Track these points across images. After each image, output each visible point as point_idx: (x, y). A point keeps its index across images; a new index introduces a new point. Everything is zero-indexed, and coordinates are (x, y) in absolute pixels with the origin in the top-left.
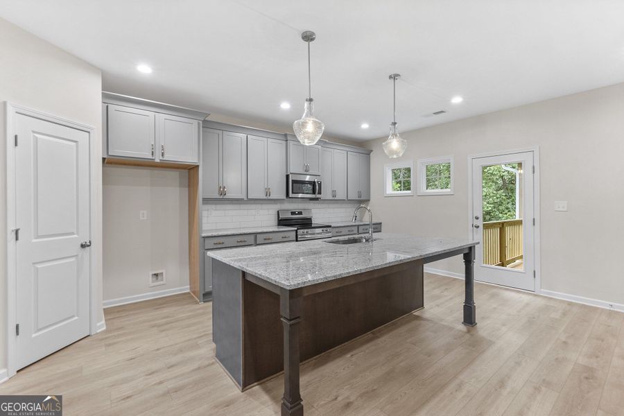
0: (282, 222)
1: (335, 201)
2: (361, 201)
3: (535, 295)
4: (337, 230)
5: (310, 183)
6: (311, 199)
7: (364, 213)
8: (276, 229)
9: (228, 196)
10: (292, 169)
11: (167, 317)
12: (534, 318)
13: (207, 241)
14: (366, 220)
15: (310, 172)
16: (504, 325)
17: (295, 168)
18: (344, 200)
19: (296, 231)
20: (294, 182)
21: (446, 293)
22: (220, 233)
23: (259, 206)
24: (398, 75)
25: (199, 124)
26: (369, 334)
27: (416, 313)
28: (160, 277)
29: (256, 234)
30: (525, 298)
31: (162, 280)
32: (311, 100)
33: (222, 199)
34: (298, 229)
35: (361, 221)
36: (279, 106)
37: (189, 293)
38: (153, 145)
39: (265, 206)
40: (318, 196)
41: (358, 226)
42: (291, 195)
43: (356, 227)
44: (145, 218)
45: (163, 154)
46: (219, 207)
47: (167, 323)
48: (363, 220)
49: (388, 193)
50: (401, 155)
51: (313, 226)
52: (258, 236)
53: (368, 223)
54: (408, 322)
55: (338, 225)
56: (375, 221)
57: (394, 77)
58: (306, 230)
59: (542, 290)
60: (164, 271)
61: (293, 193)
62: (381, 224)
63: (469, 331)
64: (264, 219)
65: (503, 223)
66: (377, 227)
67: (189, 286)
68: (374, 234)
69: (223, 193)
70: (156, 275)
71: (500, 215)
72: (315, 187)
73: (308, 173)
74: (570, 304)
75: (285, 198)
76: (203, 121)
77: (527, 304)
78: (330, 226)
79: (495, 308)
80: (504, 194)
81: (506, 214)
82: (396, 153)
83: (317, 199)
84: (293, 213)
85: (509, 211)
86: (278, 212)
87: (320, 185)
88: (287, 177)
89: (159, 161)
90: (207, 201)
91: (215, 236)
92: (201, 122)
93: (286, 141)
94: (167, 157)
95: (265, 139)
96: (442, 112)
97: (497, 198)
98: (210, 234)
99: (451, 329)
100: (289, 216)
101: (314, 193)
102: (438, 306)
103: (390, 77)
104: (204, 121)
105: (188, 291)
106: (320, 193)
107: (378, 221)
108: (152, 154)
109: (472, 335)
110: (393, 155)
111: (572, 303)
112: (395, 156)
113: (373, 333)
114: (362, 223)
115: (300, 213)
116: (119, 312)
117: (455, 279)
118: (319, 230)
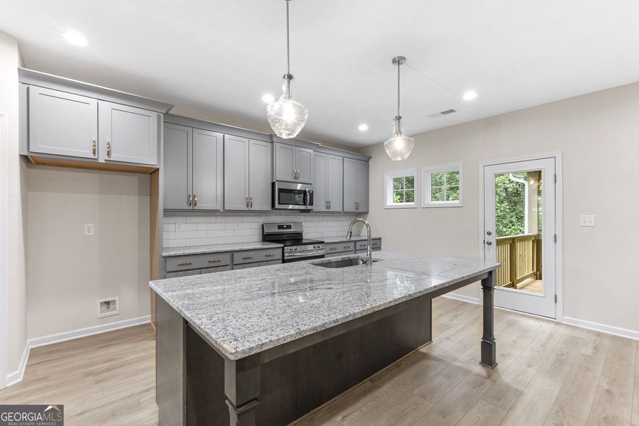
0: (267, 238)
1: (329, 213)
2: (359, 213)
3: (558, 324)
4: (331, 246)
5: (300, 192)
6: (302, 211)
7: (362, 228)
8: (259, 246)
9: (200, 206)
10: (279, 177)
11: (112, 360)
12: (563, 355)
13: (169, 262)
14: (364, 235)
15: (300, 180)
16: (530, 366)
17: (283, 174)
18: (339, 212)
19: (283, 248)
20: (281, 190)
21: (455, 322)
22: (187, 252)
23: (239, 219)
24: (403, 58)
25: (159, 117)
26: (366, 383)
27: (423, 349)
28: (111, 306)
29: (232, 253)
30: (547, 327)
31: (115, 309)
32: (290, 77)
33: (191, 210)
34: (285, 246)
35: (358, 235)
36: (261, 98)
37: (149, 324)
38: (94, 142)
39: (246, 219)
40: (309, 207)
41: (355, 242)
42: (277, 206)
43: (353, 243)
44: (92, 233)
45: (109, 154)
46: (190, 219)
47: (108, 370)
48: (361, 235)
49: (388, 204)
50: (406, 156)
51: (304, 242)
52: (235, 255)
53: (366, 238)
54: (414, 362)
55: (333, 241)
56: (374, 235)
57: (398, 61)
58: (294, 247)
59: (564, 317)
60: (116, 298)
61: (279, 203)
62: (380, 239)
63: (489, 376)
64: (245, 234)
65: (513, 239)
66: (376, 244)
67: (150, 316)
68: (373, 253)
69: (192, 202)
70: (108, 303)
71: (505, 229)
72: (306, 197)
73: (297, 181)
74: (599, 334)
75: (270, 209)
76: (164, 114)
77: (551, 335)
78: (323, 242)
79: (515, 342)
80: (508, 207)
81: (510, 228)
82: (401, 154)
83: (308, 211)
84: (280, 227)
85: (513, 225)
86: (263, 225)
87: (312, 195)
88: (273, 184)
89: (104, 162)
90: (169, 212)
91: (179, 256)
92: (162, 115)
93: (272, 143)
94: (116, 157)
95: (246, 140)
96: (452, 111)
97: (501, 211)
98: (173, 253)
99: (467, 372)
100: (276, 230)
101: (305, 204)
102: (448, 338)
103: (394, 61)
104: (166, 114)
105: (150, 321)
106: (311, 204)
107: (377, 236)
108: (94, 153)
109: (494, 382)
110: (396, 156)
111: (600, 332)
112: (399, 159)
113: (372, 381)
114: (359, 239)
115: (289, 227)
116: (50, 353)
117: (464, 303)
118: (310, 247)
